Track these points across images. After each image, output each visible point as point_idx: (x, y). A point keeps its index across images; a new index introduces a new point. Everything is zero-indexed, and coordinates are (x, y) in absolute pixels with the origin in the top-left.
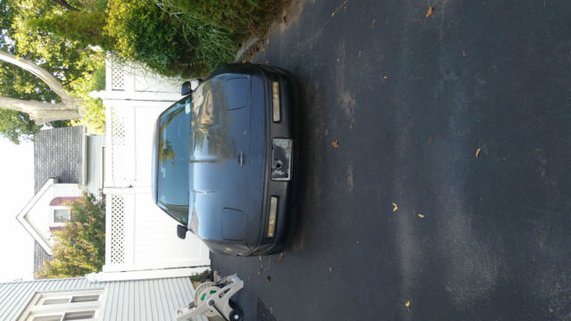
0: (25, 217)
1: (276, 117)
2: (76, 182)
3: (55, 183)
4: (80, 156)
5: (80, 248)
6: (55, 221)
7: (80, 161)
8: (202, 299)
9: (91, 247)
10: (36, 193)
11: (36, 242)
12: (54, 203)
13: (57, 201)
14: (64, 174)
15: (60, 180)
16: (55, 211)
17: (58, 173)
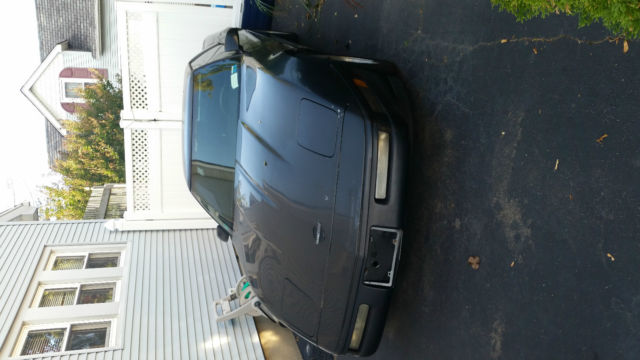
0: (31, 89)
1: (381, 193)
2: (88, 49)
3: (64, 49)
4: (93, 18)
5: (97, 151)
6: (67, 96)
7: (92, 24)
8: (246, 297)
9: (110, 152)
10: (42, 61)
11: (47, 120)
12: (63, 74)
13: (68, 72)
14: (74, 37)
15: (70, 46)
16: (66, 84)
17: (68, 35)
